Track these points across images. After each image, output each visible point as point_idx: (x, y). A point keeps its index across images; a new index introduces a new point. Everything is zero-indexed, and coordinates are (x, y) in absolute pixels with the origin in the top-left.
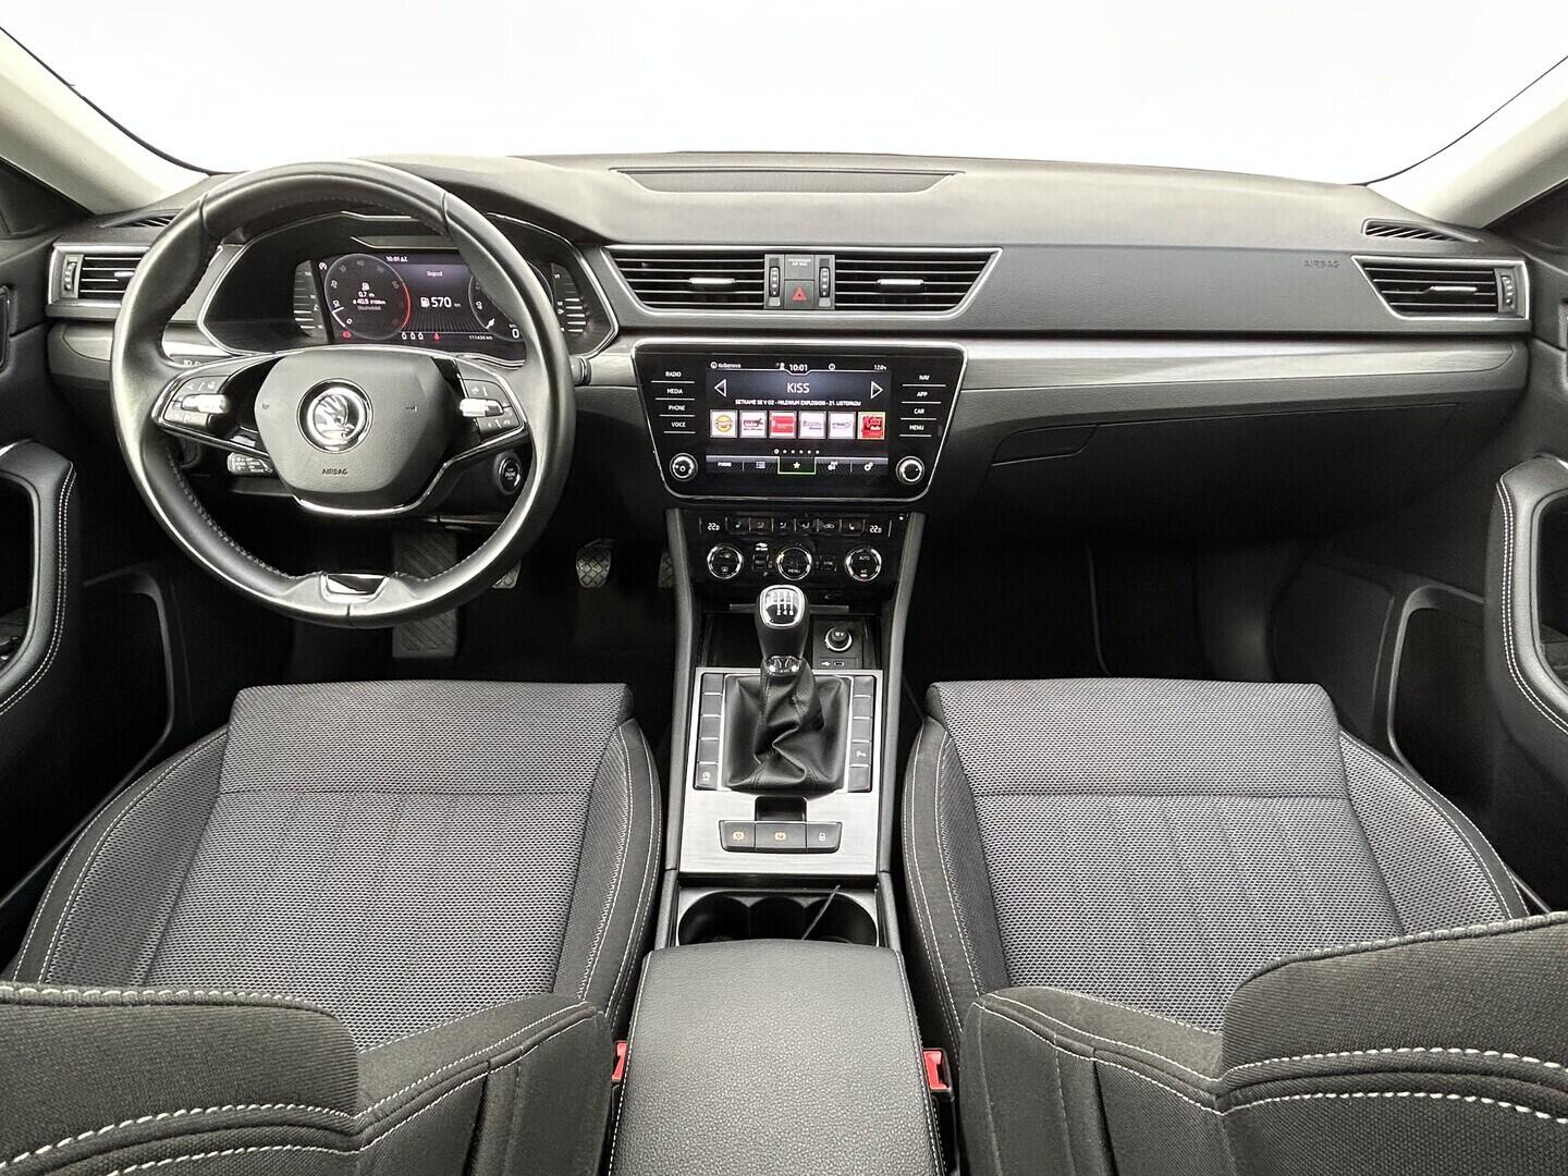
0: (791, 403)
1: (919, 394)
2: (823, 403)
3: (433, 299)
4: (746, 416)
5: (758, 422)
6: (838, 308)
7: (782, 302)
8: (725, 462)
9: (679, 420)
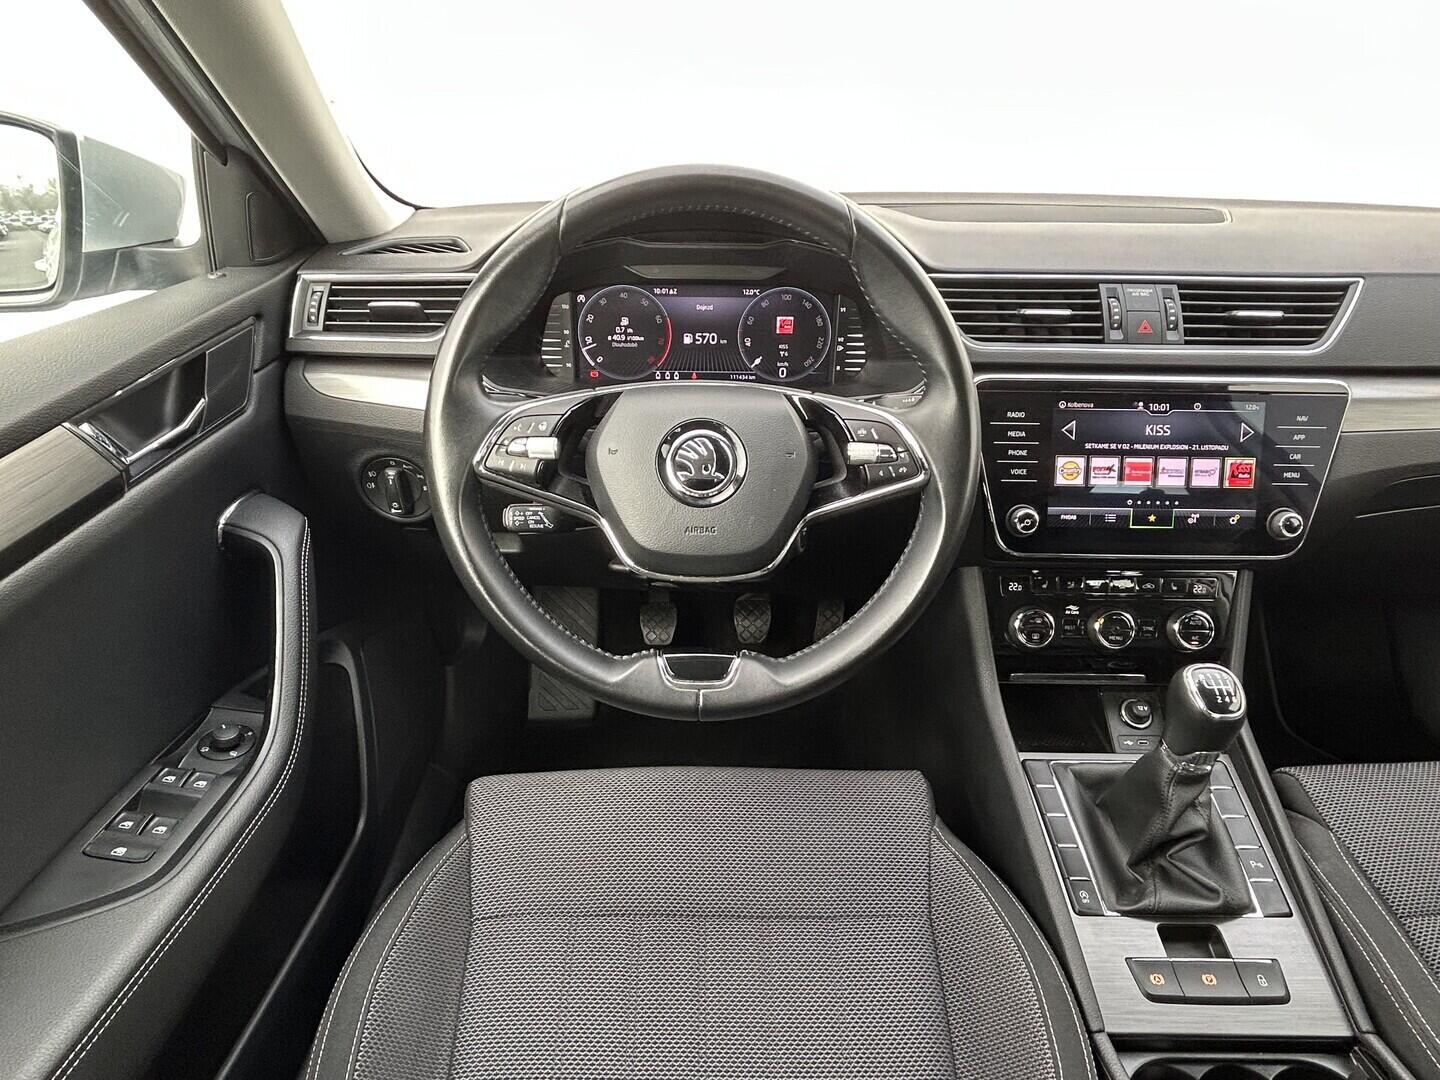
0: (1149, 447)
1: (1295, 437)
2: (1186, 447)
3: (697, 334)
4: (1096, 462)
5: (1110, 469)
6: (1187, 343)
7: (1126, 335)
8: (1069, 514)
9: (1020, 466)
